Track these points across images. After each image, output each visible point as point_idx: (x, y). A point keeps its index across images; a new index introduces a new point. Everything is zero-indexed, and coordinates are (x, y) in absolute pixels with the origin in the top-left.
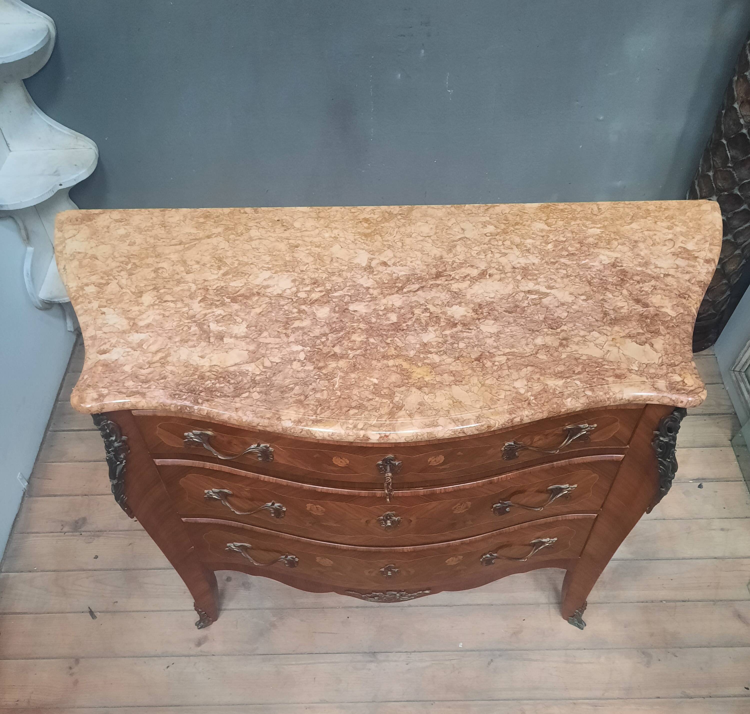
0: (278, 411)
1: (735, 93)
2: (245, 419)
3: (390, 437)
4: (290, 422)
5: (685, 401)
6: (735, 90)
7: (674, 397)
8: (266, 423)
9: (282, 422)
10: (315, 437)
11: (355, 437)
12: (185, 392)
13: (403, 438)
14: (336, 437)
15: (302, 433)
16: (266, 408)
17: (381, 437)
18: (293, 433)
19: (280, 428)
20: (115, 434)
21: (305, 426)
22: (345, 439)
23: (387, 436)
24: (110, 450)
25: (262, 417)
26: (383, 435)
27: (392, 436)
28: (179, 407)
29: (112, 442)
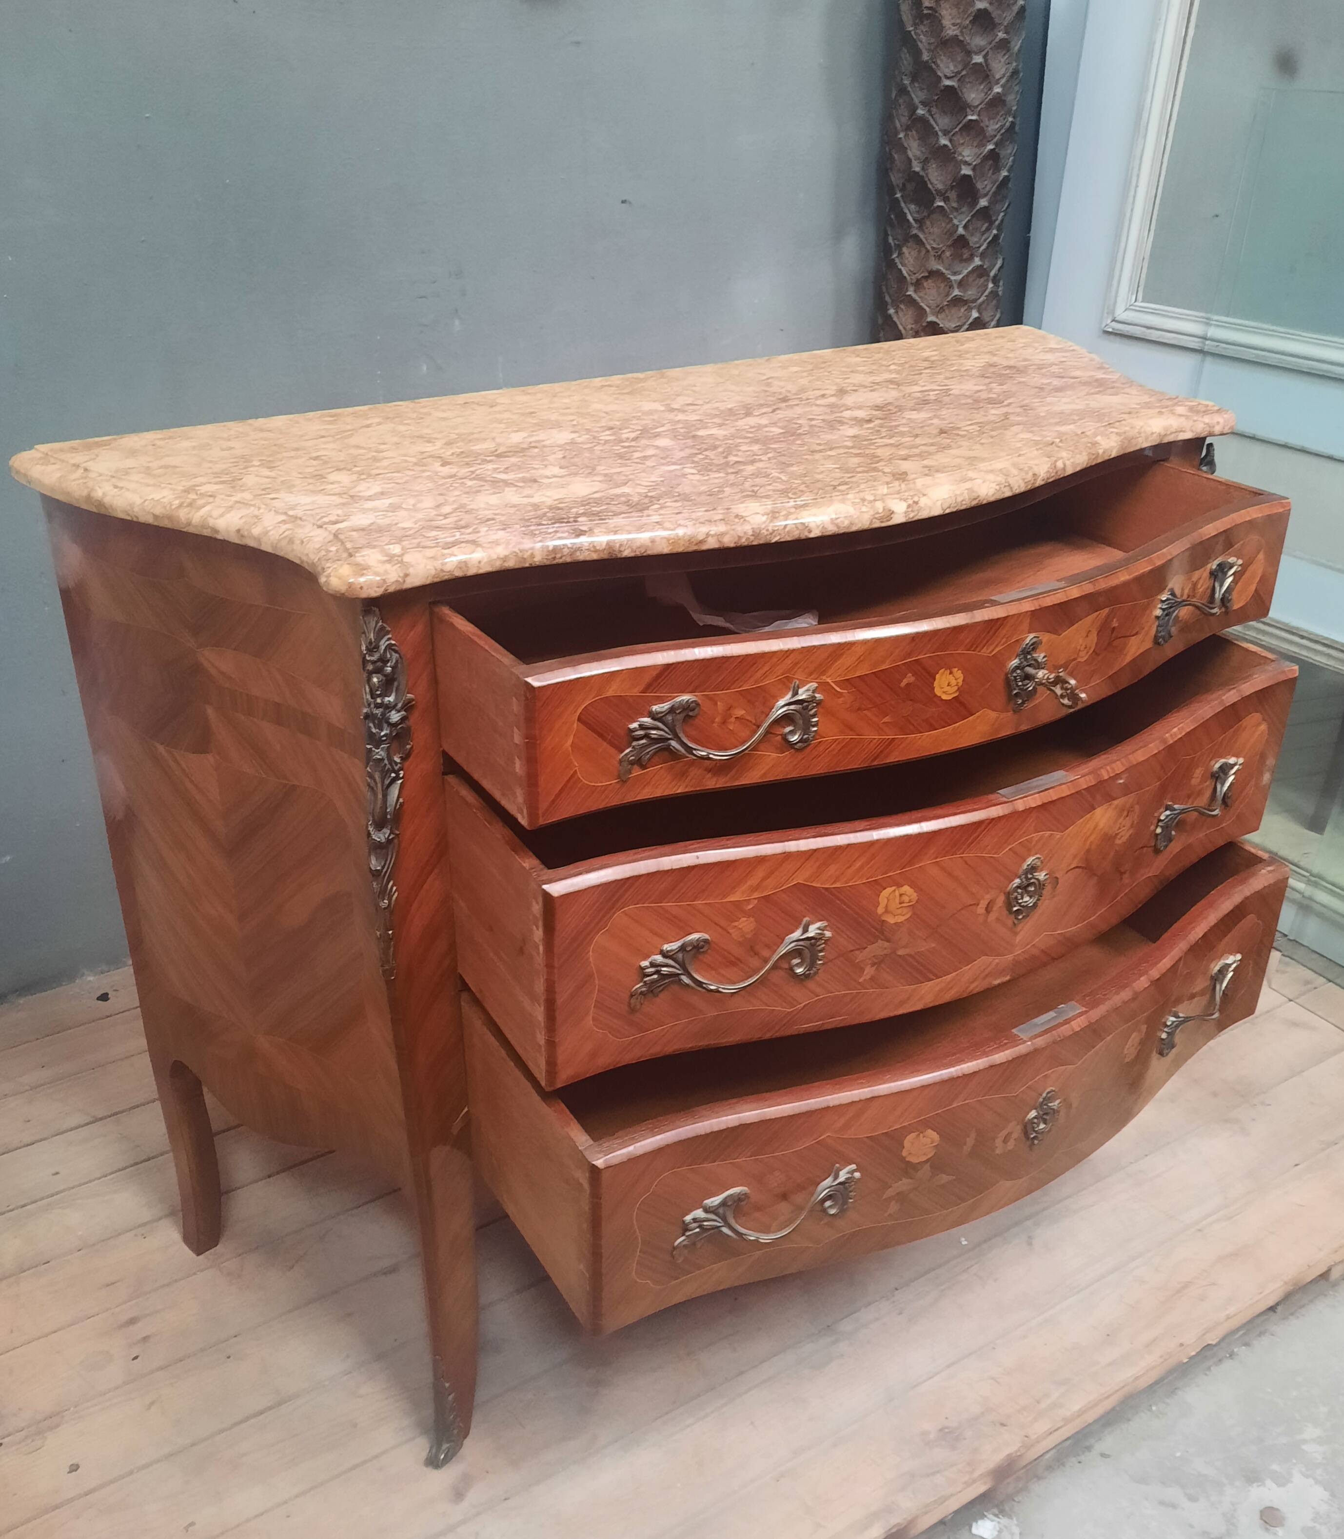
0: (728, 509)
1: (901, 327)
2: (680, 532)
4: (759, 516)
5: (1221, 420)
6: (898, 323)
7: (1207, 419)
8: (721, 528)
9: (747, 519)
10: (810, 531)
11: (872, 513)
12: (548, 524)
13: (939, 503)
14: (843, 522)
15: (787, 530)
16: (706, 511)
17: (909, 506)
18: (771, 534)
19: (748, 528)
20: (396, 684)
21: (786, 517)
22: (856, 521)
23: (916, 503)
24: (382, 734)
25: (710, 521)
26: (910, 502)
27: (923, 501)
28: (551, 548)
29: (389, 707)
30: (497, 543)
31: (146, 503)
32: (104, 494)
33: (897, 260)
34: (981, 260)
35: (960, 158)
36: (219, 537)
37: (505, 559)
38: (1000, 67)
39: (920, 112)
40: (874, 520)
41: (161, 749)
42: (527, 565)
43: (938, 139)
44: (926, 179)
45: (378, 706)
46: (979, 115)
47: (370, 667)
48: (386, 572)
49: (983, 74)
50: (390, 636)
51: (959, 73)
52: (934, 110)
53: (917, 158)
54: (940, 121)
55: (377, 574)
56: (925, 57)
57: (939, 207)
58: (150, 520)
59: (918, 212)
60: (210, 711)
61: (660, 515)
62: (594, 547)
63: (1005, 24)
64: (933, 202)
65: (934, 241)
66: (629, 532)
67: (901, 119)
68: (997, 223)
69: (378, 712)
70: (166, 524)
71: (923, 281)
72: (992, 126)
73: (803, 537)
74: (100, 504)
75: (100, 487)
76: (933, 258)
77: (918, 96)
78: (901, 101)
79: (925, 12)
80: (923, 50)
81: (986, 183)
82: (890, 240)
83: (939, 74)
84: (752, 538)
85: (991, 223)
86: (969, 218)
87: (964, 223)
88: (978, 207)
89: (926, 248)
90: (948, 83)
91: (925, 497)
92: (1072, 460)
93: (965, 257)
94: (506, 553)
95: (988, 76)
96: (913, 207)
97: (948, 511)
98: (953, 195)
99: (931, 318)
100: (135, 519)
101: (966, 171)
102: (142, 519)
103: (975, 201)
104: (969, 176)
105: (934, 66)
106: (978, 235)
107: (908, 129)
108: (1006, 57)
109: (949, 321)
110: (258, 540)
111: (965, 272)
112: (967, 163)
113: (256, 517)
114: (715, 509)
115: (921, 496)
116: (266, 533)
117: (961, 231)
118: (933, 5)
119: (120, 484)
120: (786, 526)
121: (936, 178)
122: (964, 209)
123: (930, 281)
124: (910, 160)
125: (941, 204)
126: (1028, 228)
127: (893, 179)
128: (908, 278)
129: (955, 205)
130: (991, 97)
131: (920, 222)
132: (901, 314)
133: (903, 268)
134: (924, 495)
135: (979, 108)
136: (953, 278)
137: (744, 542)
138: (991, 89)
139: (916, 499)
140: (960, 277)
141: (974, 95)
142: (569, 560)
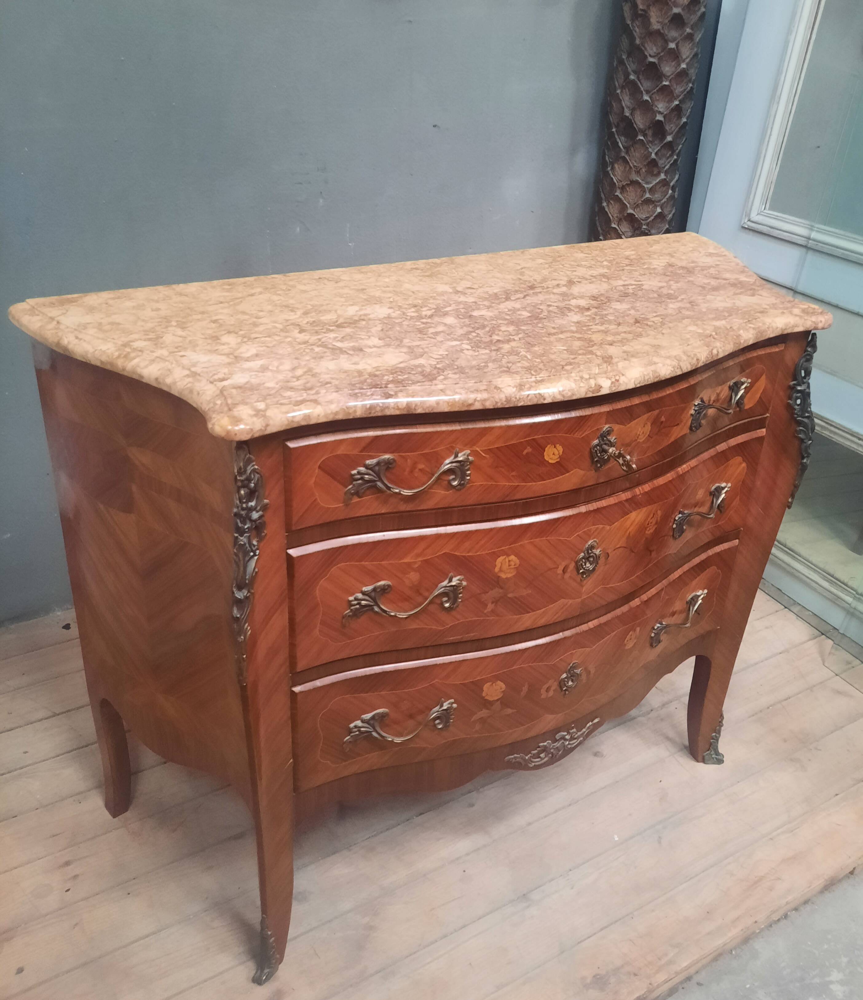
0: (490, 382)
1: (610, 215)
2: (457, 397)
3: (621, 381)
4: (511, 388)
5: (823, 320)
6: (608, 212)
7: (814, 318)
8: (485, 395)
9: (502, 390)
10: (544, 399)
11: (587, 387)
12: (367, 389)
13: (633, 381)
14: (567, 393)
15: (529, 398)
16: (475, 383)
17: (612, 383)
18: (518, 401)
19: (503, 396)
20: (257, 494)
21: (529, 389)
22: (576, 393)
23: (618, 381)
24: (246, 527)
25: (477, 391)
26: (613, 380)
27: (622, 379)
28: (368, 406)
29: (251, 510)
30: (331, 402)
31: (97, 352)
32: (69, 343)
33: (610, 172)
34: (665, 175)
35: (656, 109)
36: (144, 381)
37: (336, 413)
38: (686, 51)
39: (632, 77)
40: (588, 392)
41: (102, 507)
42: (351, 417)
43: (642, 96)
44: (633, 121)
45: (243, 509)
46: (670, 81)
47: (239, 484)
48: (253, 423)
49: (675, 55)
50: (254, 463)
51: (659, 53)
52: (641, 77)
53: (628, 107)
54: (644, 84)
55: (246, 424)
56: (638, 42)
57: (640, 139)
58: (98, 364)
59: (626, 142)
60: (134, 488)
61: (444, 384)
62: (398, 406)
63: (692, 23)
64: (637, 136)
65: (635, 161)
66: (422, 397)
67: (619, 81)
68: (677, 151)
69: (243, 513)
70: (108, 367)
71: (626, 187)
72: (678, 89)
73: (539, 403)
74: (66, 349)
75: (66, 337)
76: (634, 172)
77: (631, 66)
78: (620, 69)
79: (640, 12)
80: (637, 37)
81: (672, 125)
82: (607, 158)
83: (646, 53)
84: (505, 403)
85: (673, 152)
86: (659, 148)
87: (655, 151)
88: (665, 141)
89: (630, 166)
90: (651, 60)
91: (624, 377)
92: (723, 348)
93: (655, 173)
94: (337, 409)
95: (678, 57)
96: (623, 138)
97: (638, 386)
98: (650, 133)
99: (630, 211)
100: (88, 362)
101: (659, 117)
102: (93, 362)
103: (664, 137)
104: (661, 121)
105: (643, 49)
106: (664, 159)
107: (623, 88)
108: (691, 45)
109: (642, 213)
110: (170, 387)
111: (654, 183)
112: (660, 113)
113: (169, 370)
114: (481, 382)
115: (621, 375)
116: (175, 383)
117: (653, 156)
118: (645, 7)
119: (80, 336)
120: (528, 395)
121: (640, 121)
122: (656, 142)
123: (631, 187)
124: (623, 108)
125: (642, 138)
126: (697, 152)
127: (611, 119)
128: (617, 184)
129: (651, 139)
130: (679, 70)
131: (627, 149)
132: (611, 207)
133: (613, 178)
134: (623, 375)
135: (670, 78)
136: (646, 186)
137: (499, 405)
138: (679, 65)
139: (617, 378)
140: (651, 186)
141: (668, 69)
142: (380, 414)
